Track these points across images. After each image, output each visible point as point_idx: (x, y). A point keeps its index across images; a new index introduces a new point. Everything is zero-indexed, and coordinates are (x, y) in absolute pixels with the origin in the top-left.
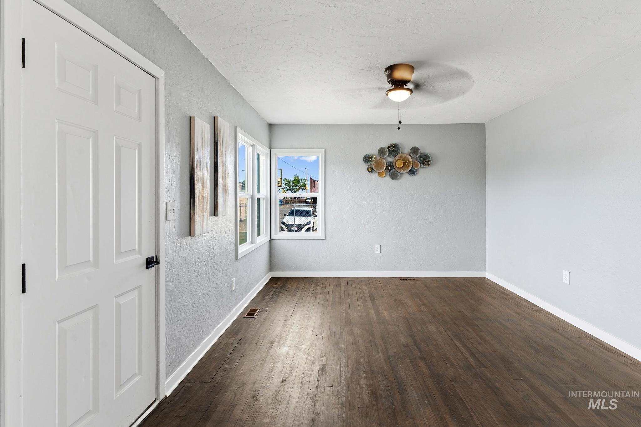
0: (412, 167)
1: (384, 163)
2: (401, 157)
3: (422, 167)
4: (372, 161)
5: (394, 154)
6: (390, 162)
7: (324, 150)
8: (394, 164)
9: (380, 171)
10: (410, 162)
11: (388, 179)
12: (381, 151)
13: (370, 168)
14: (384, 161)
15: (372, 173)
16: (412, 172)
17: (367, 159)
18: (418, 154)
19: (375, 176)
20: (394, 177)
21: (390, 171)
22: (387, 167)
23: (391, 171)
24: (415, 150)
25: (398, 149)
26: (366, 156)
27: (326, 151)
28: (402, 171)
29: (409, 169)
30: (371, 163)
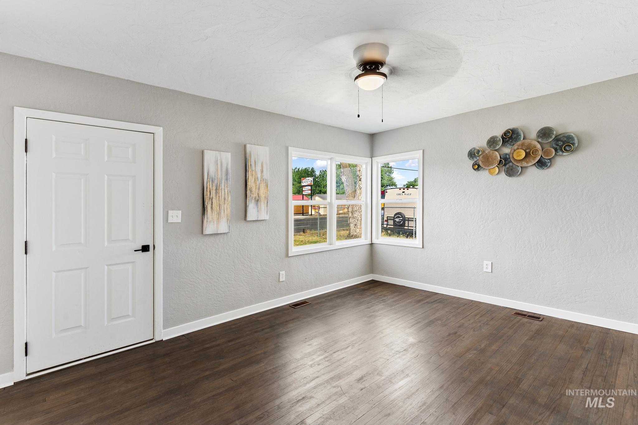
0: (541, 156)
1: (496, 156)
2: (523, 145)
3: (560, 155)
4: (479, 156)
5: (511, 142)
6: (506, 154)
7: (422, 150)
8: (511, 156)
9: (490, 168)
10: (537, 150)
11: (503, 175)
12: (492, 142)
13: (476, 164)
14: (497, 153)
15: (479, 170)
16: (541, 164)
17: (472, 154)
18: (551, 137)
19: (484, 174)
20: (511, 173)
21: (505, 165)
22: (500, 161)
23: (507, 166)
24: (545, 133)
25: (518, 135)
26: (471, 150)
27: (425, 152)
28: (524, 164)
29: (537, 160)
30: (478, 158)
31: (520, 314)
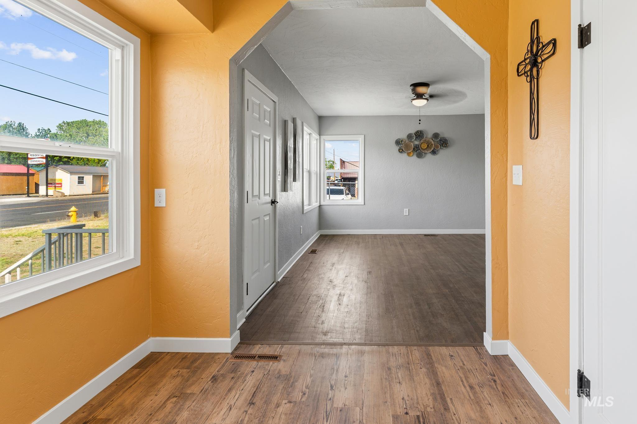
0: (434, 148)
1: (411, 145)
2: (425, 140)
3: (442, 149)
4: (402, 144)
5: (419, 138)
6: (417, 145)
7: (364, 135)
8: (420, 146)
9: (408, 152)
10: (432, 145)
11: (415, 158)
12: (410, 136)
13: (400, 149)
14: (412, 143)
15: (402, 153)
16: (434, 152)
17: (398, 142)
18: (438, 139)
19: (405, 155)
20: (420, 156)
21: (416, 151)
22: (414, 148)
23: (418, 152)
24: (436, 135)
25: (423, 135)
26: (397, 140)
27: (365, 136)
28: (426, 152)
29: (432, 150)
30: (402, 145)
31: (425, 235)
